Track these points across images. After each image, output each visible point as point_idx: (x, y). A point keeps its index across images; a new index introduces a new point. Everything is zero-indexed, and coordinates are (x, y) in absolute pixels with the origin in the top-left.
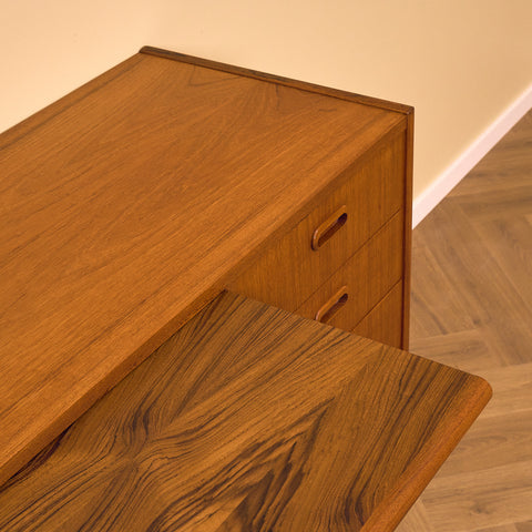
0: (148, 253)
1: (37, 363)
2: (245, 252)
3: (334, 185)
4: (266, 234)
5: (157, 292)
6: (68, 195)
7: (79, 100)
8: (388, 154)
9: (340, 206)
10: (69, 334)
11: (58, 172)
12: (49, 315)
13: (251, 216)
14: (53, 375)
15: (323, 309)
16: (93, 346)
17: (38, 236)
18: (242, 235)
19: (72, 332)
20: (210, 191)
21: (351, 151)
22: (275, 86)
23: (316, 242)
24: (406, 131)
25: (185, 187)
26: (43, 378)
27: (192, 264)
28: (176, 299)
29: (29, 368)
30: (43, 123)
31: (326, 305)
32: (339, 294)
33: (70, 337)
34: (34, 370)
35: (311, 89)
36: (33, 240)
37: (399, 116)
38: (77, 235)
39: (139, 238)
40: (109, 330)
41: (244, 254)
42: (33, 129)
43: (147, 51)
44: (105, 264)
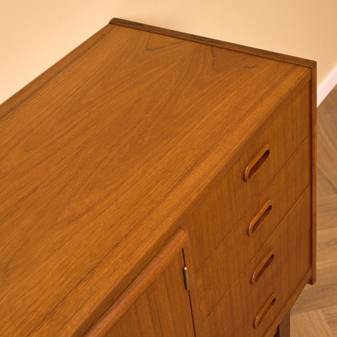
0: (120, 201)
1: (37, 305)
2: (194, 197)
3: (258, 132)
4: (208, 180)
5: (127, 236)
6: (59, 150)
7: (66, 67)
8: (298, 99)
9: (263, 146)
10: (62, 276)
11: (51, 130)
12: (46, 260)
13: (196, 164)
14: (49, 315)
15: (254, 220)
16: (79, 288)
17: (37, 188)
18: (190, 181)
19: (63, 274)
20: (165, 142)
21: (270, 102)
22: (210, 47)
23: (247, 175)
24: (311, 81)
25: (146, 139)
26: (41, 319)
27: (153, 209)
28: (142, 242)
29: (31, 309)
30: (40, 88)
31: (256, 217)
32: (266, 207)
33: (62, 279)
34: (34, 311)
35: (238, 49)
36: (34, 191)
37: (306, 69)
38: (66, 186)
39: (113, 187)
40: (91, 271)
41: (193, 198)
42: (33, 93)
43: (115, 22)
44: (87, 211)
